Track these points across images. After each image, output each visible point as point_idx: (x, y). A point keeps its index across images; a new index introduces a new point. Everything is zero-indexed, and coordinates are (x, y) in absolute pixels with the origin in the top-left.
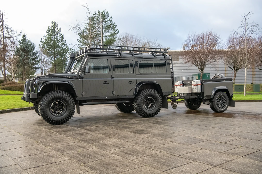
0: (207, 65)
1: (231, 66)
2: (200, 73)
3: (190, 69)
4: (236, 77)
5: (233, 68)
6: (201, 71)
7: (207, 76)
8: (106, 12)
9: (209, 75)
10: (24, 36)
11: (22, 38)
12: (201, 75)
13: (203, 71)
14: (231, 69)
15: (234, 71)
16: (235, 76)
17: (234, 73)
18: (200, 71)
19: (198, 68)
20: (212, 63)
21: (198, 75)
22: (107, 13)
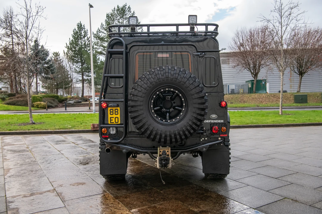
0: (262, 69)
1: (295, 70)
2: (254, 79)
3: (240, 74)
4: (301, 84)
5: (297, 72)
6: (255, 77)
7: (263, 83)
8: (127, 7)
9: (266, 81)
10: (36, 41)
11: (34, 44)
12: (255, 82)
13: (257, 76)
14: (296, 73)
15: (298, 75)
16: (301, 82)
17: (299, 78)
18: (253, 77)
19: (250, 74)
20: (269, 65)
21: (251, 82)
22: (129, 7)
